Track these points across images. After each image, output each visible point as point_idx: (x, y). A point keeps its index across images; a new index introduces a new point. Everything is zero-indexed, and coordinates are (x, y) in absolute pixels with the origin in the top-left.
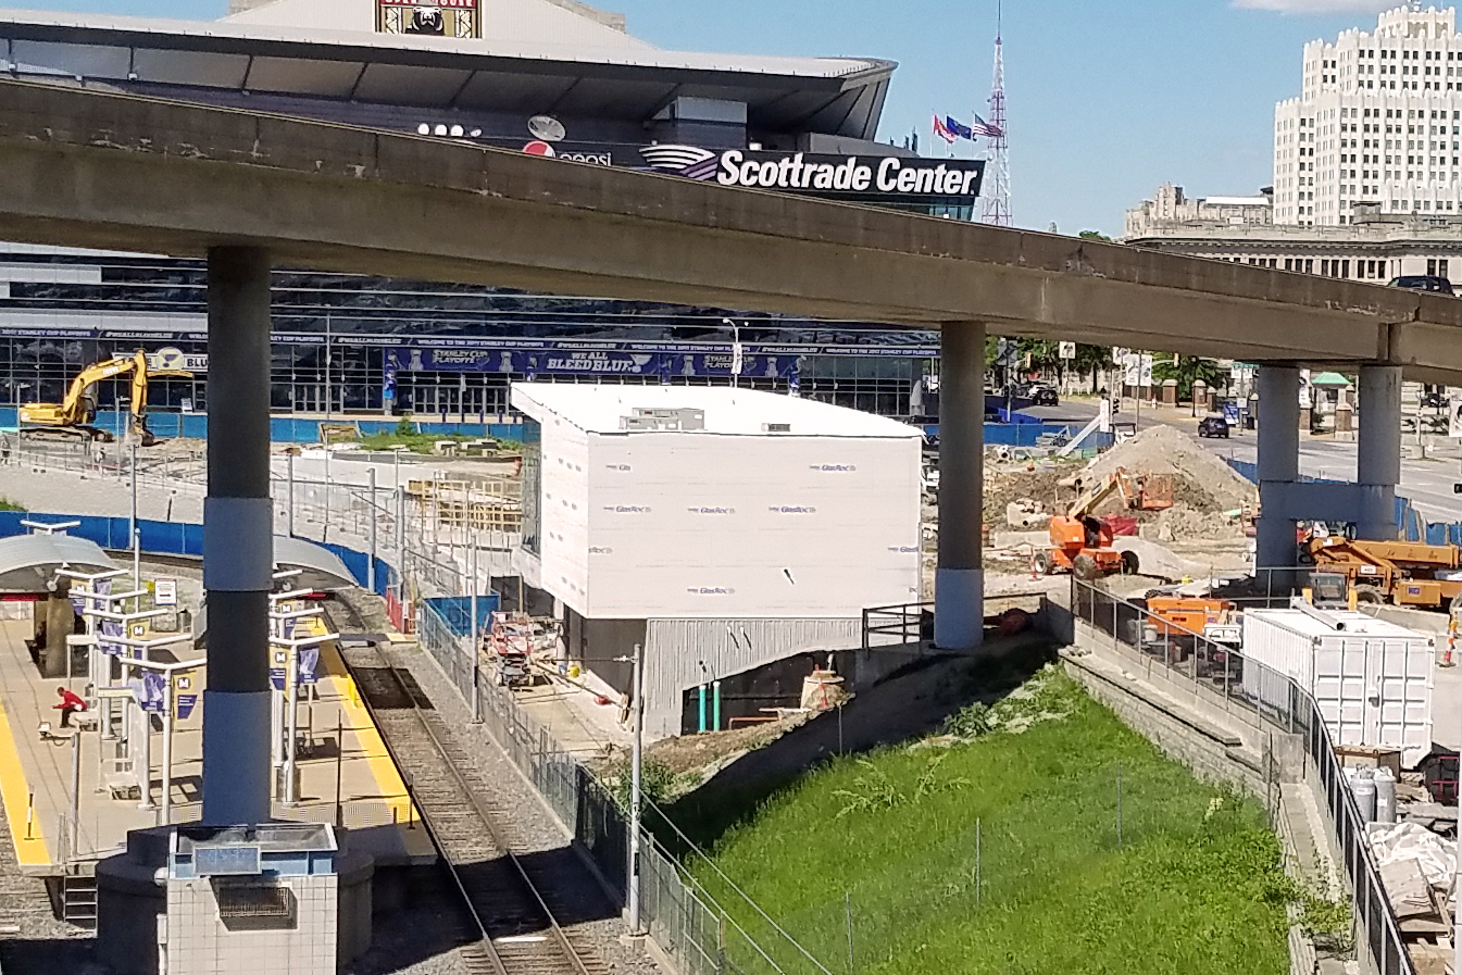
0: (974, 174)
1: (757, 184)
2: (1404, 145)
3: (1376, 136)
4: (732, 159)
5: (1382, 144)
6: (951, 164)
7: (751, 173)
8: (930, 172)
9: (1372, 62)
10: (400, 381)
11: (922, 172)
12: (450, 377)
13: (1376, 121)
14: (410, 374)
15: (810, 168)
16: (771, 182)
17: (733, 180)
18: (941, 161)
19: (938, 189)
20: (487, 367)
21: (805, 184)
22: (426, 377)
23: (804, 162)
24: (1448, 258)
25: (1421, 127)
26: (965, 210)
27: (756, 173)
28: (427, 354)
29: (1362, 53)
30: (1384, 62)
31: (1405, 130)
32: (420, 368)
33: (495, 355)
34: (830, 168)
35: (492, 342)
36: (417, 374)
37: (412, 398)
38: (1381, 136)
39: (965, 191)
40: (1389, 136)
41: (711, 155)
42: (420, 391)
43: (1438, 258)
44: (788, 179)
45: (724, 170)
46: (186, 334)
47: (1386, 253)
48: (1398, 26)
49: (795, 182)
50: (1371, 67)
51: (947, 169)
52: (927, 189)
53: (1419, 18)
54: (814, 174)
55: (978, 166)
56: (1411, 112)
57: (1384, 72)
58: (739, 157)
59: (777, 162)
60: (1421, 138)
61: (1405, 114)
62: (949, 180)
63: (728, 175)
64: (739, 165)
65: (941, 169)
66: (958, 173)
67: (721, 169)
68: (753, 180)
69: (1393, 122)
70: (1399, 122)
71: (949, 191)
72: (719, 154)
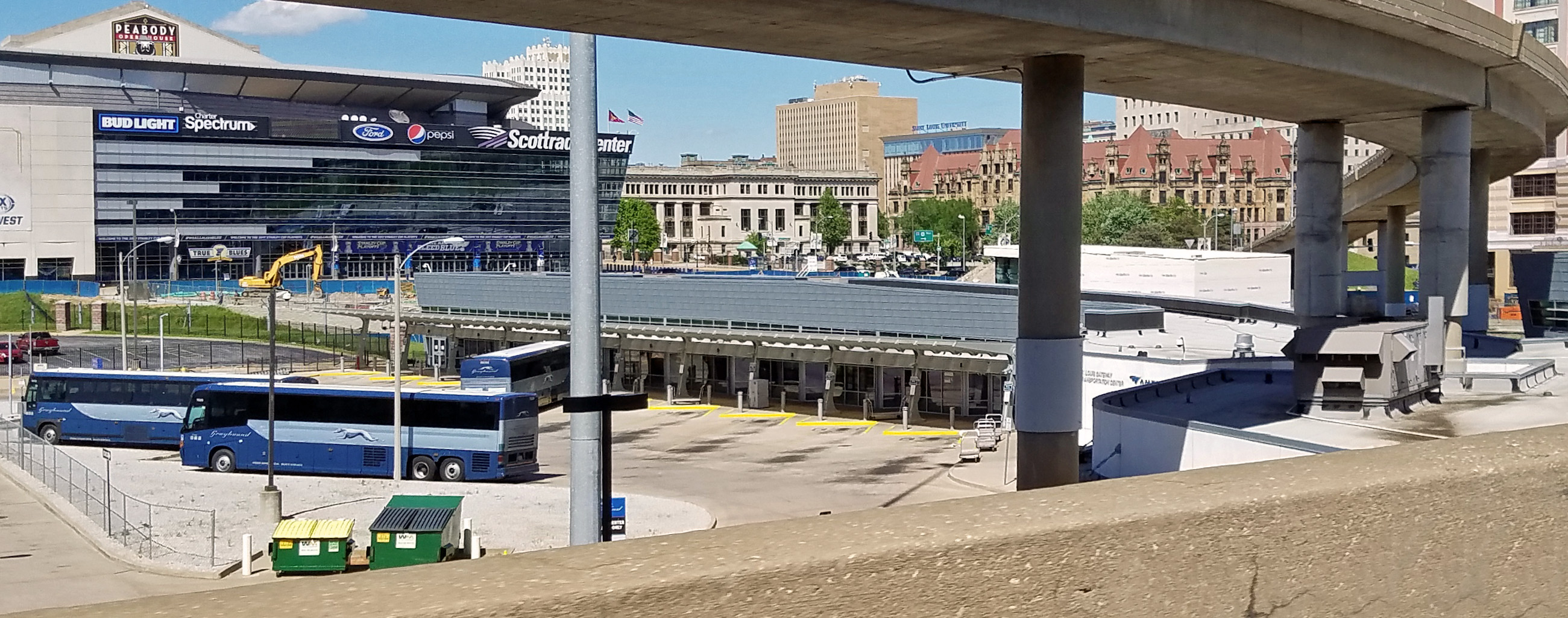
0: (630, 142)
1: (527, 147)
2: (554, 120)
3: (538, 115)
4: (514, 134)
5: (541, 120)
6: (620, 137)
7: (524, 142)
8: (610, 141)
9: (532, 74)
10: (341, 259)
11: (606, 141)
12: (367, 257)
13: (538, 107)
14: (345, 255)
15: (553, 139)
16: (534, 147)
17: (515, 146)
18: (615, 135)
19: (614, 150)
20: (385, 250)
21: (551, 147)
22: (354, 257)
23: (550, 135)
24: (750, 184)
25: (562, 111)
26: (624, 160)
27: (527, 142)
28: (354, 244)
29: (526, 69)
30: (539, 74)
31: (554, 112)
32: (350, 252)
33: (390, 243)
34: (562, 139)
35: (391, 236)
36: (349, 255)
37: (347, 268)
38: (541, 115)
39: (626, 151)
40: (545, 116)
41: (504, 132)
42: (350, 265)
43: (746, 184)
44: (542, 145)
45: (510, 140)
46: (229, 237)
47: (713, 181)
48: (541, 54)
49: (546, 147)
50: (532, 77)
51: (618, 139)
52: (609, 150)
53: (552, 50)
54: (555, 142)
55: (631, 138)
56: (557, 102)
57: (539, 80)
58: (518, 133)
59: (537, 136)
60: (562, 117)
61: (553, 103)
62: (619, 146)
63: (513, 143)
64: (518, 137)
65: (615, 139)
66: (623, 141)
67: (509, 139)
68: (525, 145)
69: (547, 107)
70: (550, 108)
71: (619, 151)
72: (508, 131)
